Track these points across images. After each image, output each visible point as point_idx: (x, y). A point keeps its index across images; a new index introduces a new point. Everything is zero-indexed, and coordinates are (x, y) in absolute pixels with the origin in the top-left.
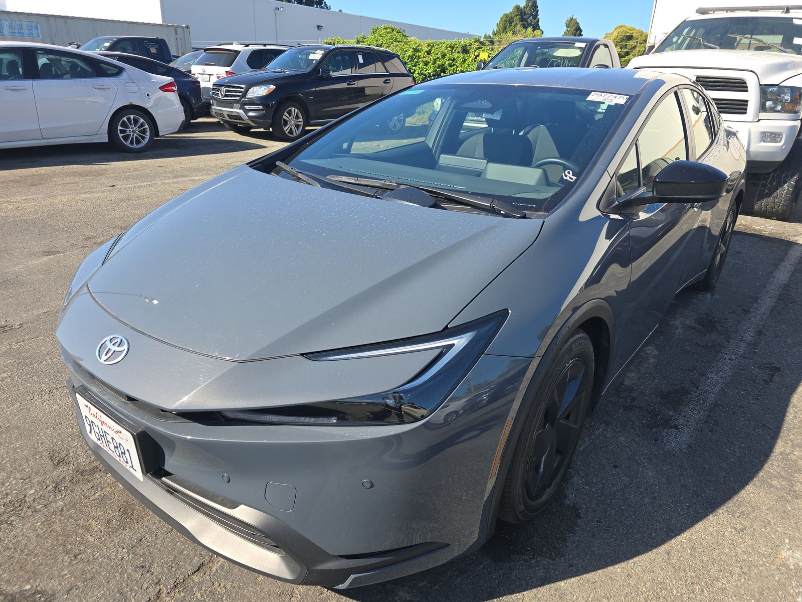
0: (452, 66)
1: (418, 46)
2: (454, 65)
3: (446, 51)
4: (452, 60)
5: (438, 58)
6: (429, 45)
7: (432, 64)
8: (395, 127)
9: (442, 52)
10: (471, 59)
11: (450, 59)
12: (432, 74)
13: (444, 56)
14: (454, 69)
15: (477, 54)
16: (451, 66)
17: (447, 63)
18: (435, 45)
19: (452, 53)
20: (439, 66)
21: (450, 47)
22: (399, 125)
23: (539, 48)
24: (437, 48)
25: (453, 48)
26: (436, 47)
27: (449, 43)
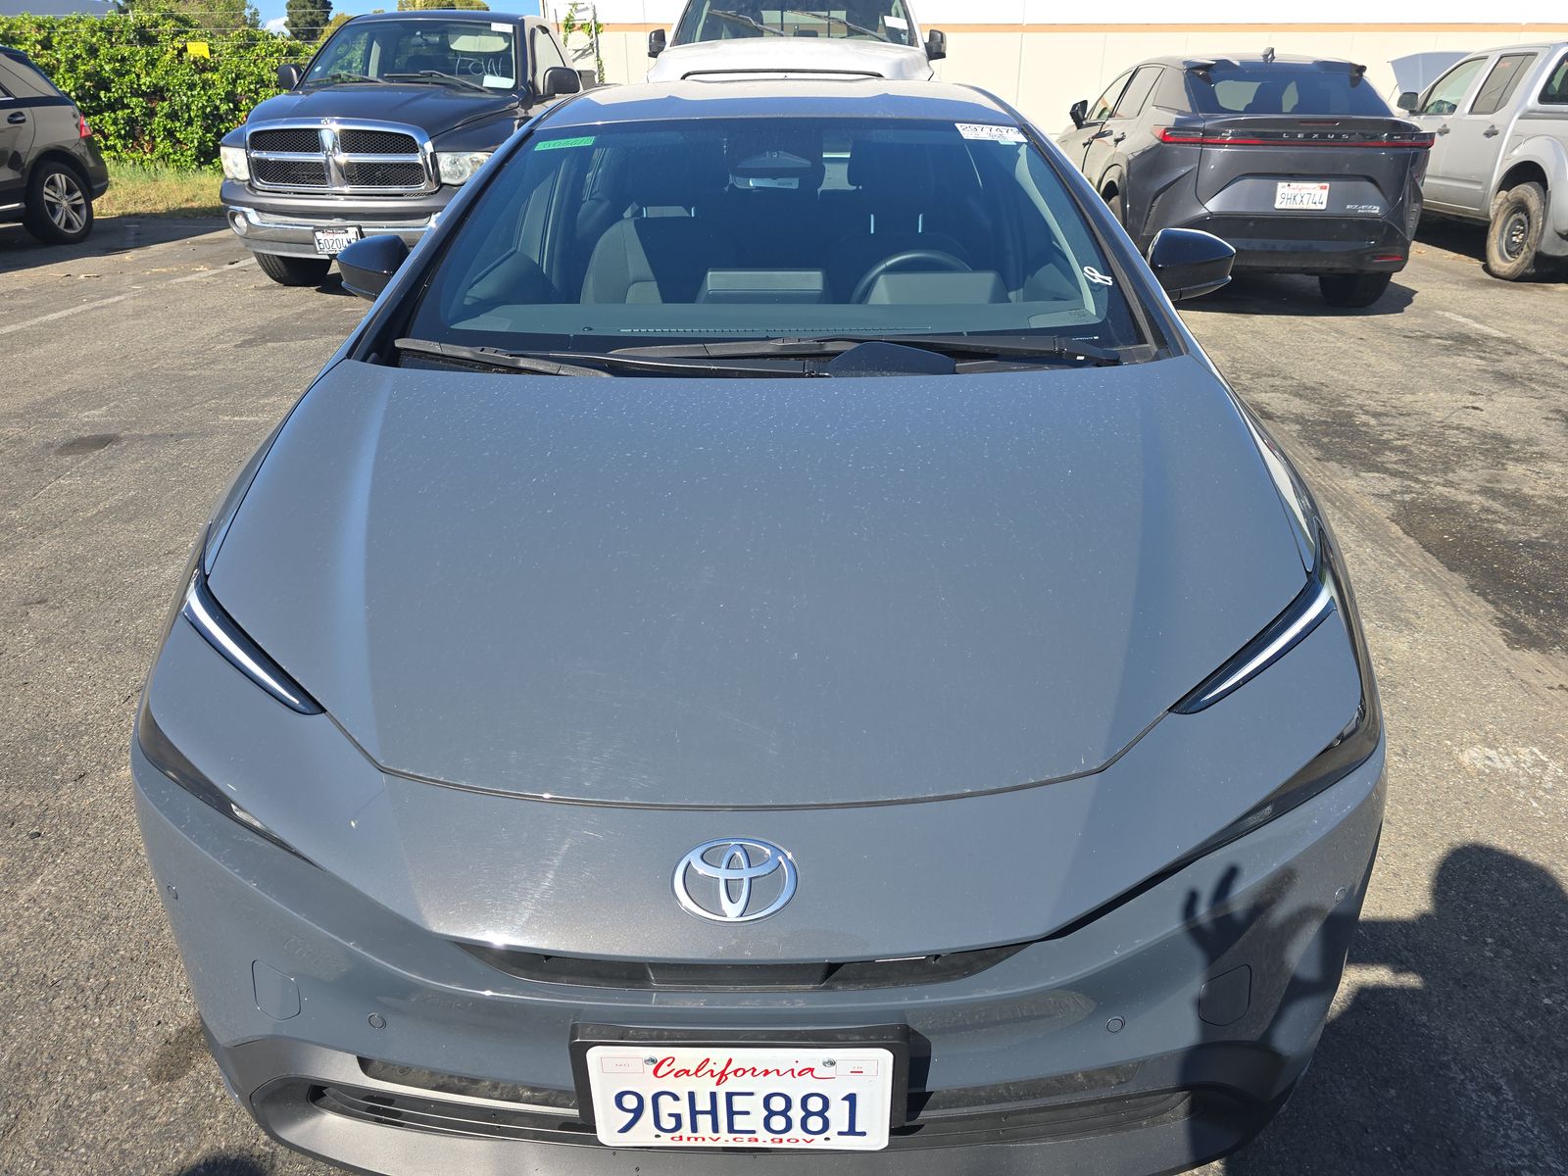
0: (123, 75)
1: (10, 28)
2: (128, 72)
3: (94, 40)
4: (118, 61)
5: (77, 57)
6: (40, 27)
7: (67, 71)
8: (69, 224)
9: (84, 42)
10: (168, 57)
11: (112, 60)
12: (73, 94)
13: (93, 51)
14: (132, 83)
15: (180, 46)
16: (120, 74)
17: (107, 68)
18: (55, 25)
19: (112, 44)
20: (88, 76)
21: (102, 29)
22: (79, 221)
23: (418, 33)
24: (64, 33)
25: (110, 33)
26: (62, 29)
27: (93, 19)
